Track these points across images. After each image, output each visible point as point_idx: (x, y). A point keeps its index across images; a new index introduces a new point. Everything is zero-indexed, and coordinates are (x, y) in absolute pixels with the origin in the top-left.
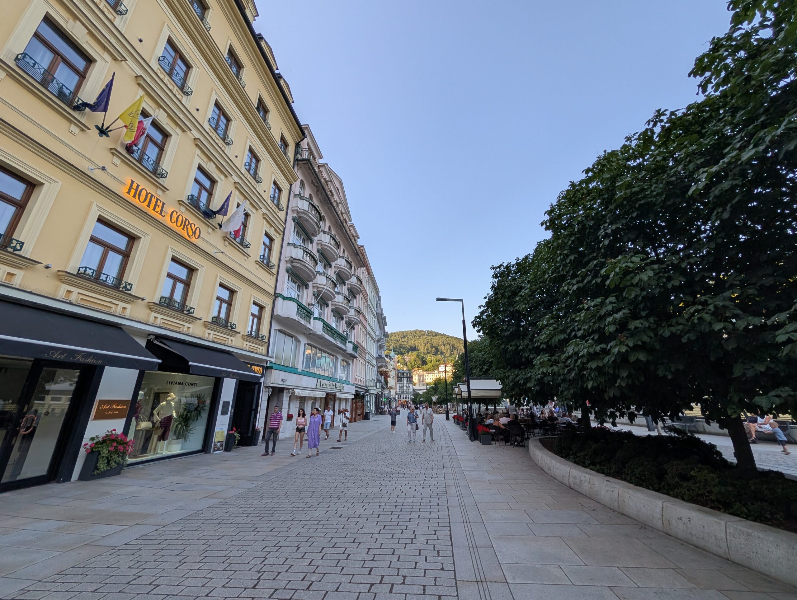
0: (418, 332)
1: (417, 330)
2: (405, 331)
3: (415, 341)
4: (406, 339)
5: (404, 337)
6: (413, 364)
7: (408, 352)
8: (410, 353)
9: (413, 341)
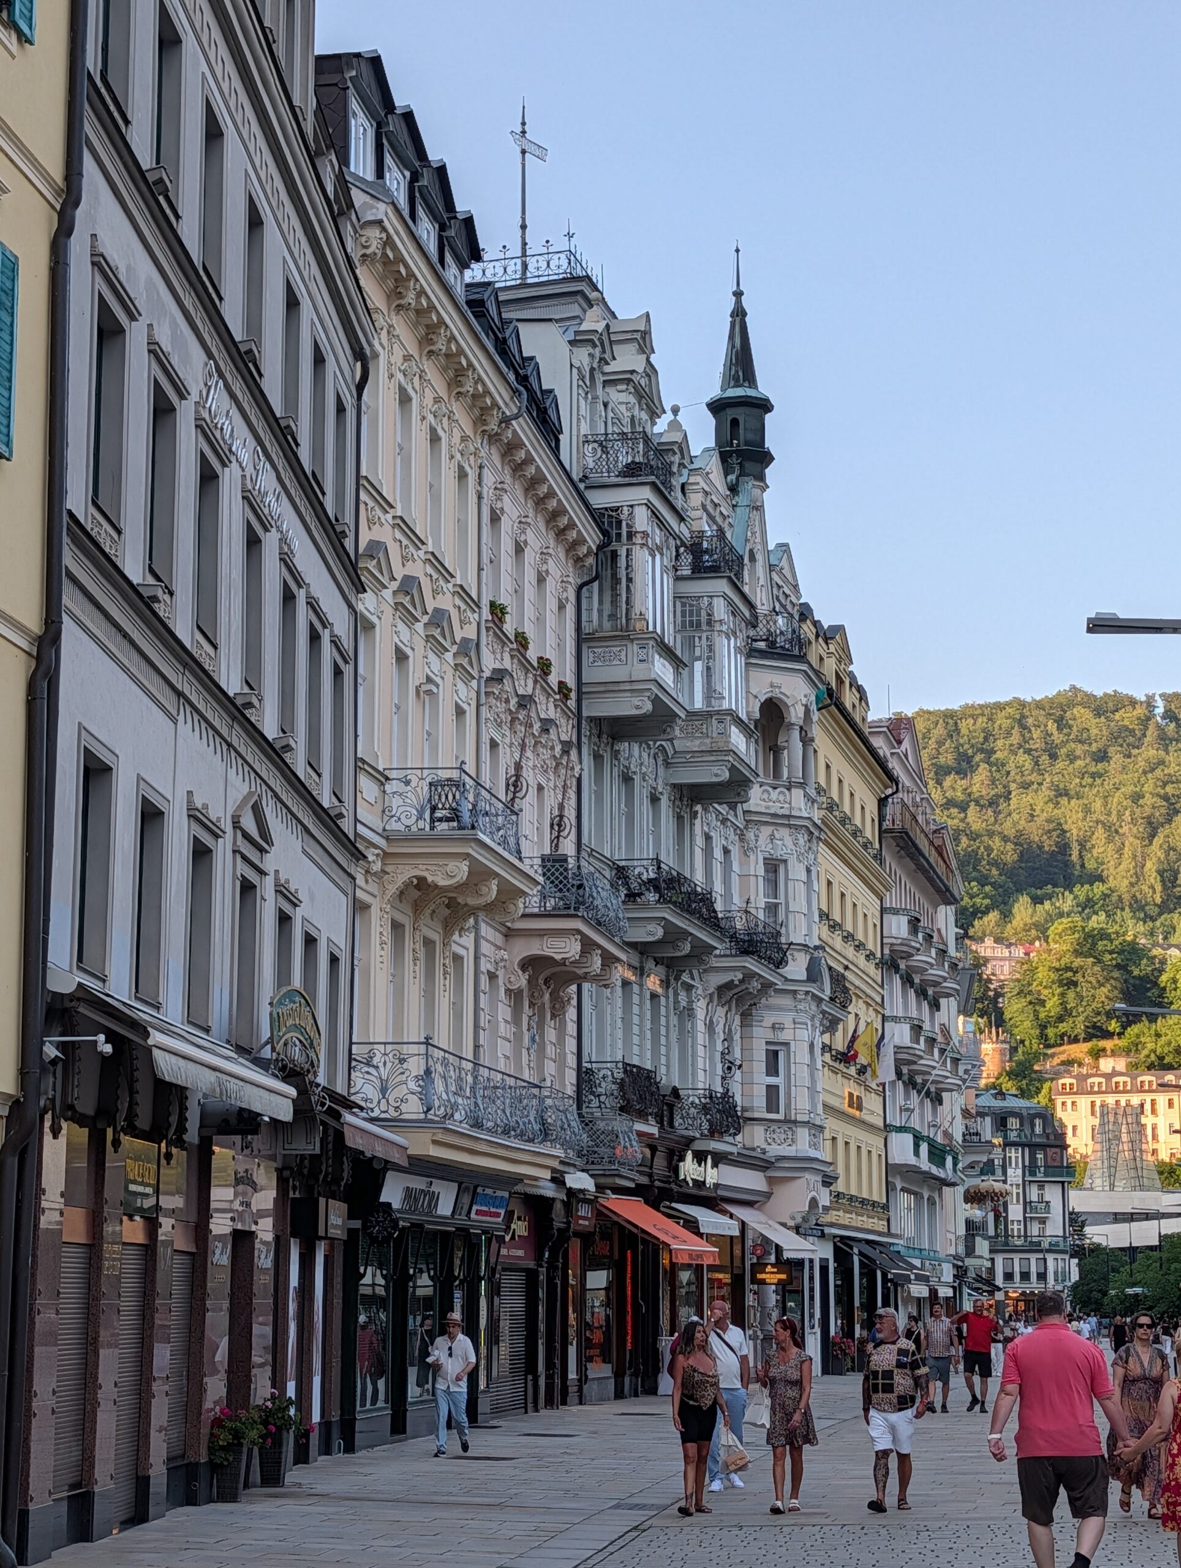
0: (1081, 716)
1: (1075, 698)
2: (971, 712)
3: (1061, 793)
4: (979, 781)
5: (964, 765)
6: (1052, 1005)
7: (1003, 904)
8: (1023, 910)
9: (1039, 799)
